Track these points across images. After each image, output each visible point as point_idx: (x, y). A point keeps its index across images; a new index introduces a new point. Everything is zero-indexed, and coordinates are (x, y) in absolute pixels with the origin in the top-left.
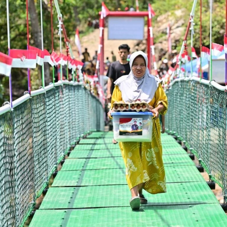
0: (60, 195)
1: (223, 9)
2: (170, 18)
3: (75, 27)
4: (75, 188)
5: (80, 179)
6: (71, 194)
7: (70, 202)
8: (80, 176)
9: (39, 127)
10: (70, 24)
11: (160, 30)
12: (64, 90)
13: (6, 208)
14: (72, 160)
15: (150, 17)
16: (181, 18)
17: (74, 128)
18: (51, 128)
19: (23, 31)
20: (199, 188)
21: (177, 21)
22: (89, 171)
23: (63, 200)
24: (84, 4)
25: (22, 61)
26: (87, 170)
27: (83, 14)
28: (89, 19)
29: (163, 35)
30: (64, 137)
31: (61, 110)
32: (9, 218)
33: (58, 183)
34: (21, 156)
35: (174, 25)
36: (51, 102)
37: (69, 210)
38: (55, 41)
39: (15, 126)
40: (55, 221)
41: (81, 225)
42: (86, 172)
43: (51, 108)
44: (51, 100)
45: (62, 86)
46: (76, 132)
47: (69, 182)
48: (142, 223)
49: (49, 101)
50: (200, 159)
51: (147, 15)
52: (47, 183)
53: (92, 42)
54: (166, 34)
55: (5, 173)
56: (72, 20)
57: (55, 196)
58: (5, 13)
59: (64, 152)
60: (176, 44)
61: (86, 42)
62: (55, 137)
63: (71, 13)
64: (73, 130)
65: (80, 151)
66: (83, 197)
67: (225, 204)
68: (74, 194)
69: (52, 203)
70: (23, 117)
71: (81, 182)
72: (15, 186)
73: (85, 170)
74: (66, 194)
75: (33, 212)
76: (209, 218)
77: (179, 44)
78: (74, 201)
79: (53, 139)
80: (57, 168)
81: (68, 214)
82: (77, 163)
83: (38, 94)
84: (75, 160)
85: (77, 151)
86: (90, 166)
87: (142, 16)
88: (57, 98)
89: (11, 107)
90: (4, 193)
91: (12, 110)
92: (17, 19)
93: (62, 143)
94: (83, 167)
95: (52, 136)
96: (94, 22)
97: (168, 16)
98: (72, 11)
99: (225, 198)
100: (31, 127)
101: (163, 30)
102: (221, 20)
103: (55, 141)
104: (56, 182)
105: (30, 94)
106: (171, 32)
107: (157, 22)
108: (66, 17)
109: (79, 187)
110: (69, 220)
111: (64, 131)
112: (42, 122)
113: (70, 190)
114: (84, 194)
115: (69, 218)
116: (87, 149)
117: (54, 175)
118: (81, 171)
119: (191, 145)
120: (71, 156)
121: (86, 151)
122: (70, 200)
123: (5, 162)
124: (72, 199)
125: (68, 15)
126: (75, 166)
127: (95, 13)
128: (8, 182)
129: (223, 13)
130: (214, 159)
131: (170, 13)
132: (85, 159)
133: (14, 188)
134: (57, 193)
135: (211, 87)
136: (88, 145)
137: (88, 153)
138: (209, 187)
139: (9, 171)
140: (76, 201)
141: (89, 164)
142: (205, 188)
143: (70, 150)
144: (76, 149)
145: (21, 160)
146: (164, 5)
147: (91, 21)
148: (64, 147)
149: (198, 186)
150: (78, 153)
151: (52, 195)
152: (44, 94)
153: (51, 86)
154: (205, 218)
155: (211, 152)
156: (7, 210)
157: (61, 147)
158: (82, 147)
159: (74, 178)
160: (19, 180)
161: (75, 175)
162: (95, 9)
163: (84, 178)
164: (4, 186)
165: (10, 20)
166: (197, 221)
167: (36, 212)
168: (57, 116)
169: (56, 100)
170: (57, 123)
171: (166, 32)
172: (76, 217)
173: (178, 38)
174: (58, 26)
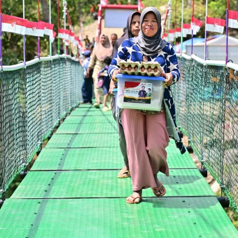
3: (78, 18)
4: (73, 135)
5: (78, 129)
6: (70, 139)
7: (69, 144)
8: (77, 127)
9: (46, 85)
10: (74, 15)
13: (19, 141)
14: (72, 117)
17: (74, 95)
18: (56, 89)
25: (33, 30)
26: (84, 123)
27: (85, 8)
30: (66, 99)
31: (64, 77)
32: (21, 149)
33: (60, 131)
34: (31, 104)
36: (56, 69)
37: (68, 149)
39: (28, 81)
40: (57, 156)
41: (77, 158)
42: (82, 125)
43: (56, 73)
44: (56, 67)
46: (76, 98)
47: (69, 131)
49: (54, 68)
51: (137, 9)
53: (92, 31)
55: (18, 114)
56: (76, 12)
58: (22, 4)
59: (66, 111)
61: (87, 30)
62: (59, 97)
63: (75, 6)
64: (74, 96)
68: (73, 139)
69: (55, 144)
70: (33, 75)
71: (79, 131)
72: (26, 126)
73: (82, 123)
74: (67, 138)
75: (40, 150)
78: (72, 143)
79: (57, 98)
80: (60, 122)
82: (76, 119)
83: (46, 60)
85: (77, 112)
88: (61, 67)
89: (24, 65)
90: (18, 129)
91: (25, 67)
92: (31, 9)
93: (65, 103)
94: (81, 121)
95: (57, 96)
98: (77, 5)
103: (58, 100)
105: (39, 58)
108: (71, 10)
109: (76, 134)
111: (66, 94)
112: (49, 82)
115: (67, 154)
118: (79, 124)
123: (19, 106)
124: (70, 142)
125: (73, 8)
126: (75, 121)
128: (21, 122)
133: (25, 128)
134: (59, 138)
137: (85, 113)
139: (22, 114)
141: (85, 120)
143: (71, 111)
145: (31, 108)
148: (66, 107)
152: (51, 61)
153: (57, 56)
156: (20, 143)
157: (64, 106)
159: (73, 129)
160: (30, 123)
163: (81, 129)
164: (18, 124)
165: (25, 9)
168: (61, 81)
169: (60, 68)
170: (61, 87)
174: (63, 11)
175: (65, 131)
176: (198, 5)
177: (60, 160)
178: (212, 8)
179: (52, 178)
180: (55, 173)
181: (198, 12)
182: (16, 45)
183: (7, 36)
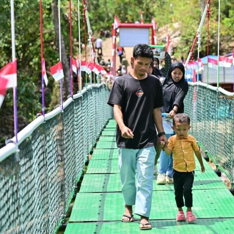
0: (94, 181)
1: (213, 22)
2: (169, 29)
4: (106, 175)
5: (109, 167)
6: (103, 180)
7: (104, 187)
8: (108, 164)
9: (78, 124)
11: (161, 39)
12: (92, 92)
13: (58, 192)
15: (154, 28)
16: (178, 29)
17: (98, 123)
18: (85, 124)
19: (47, 39)
20: (209, 176)
21: (174, 32)
22: (115, 160)
23: (98, 185)
24: (97, 18)
26: (113, 159)
27: (96, 25)
28: (102, 30)
29: (163, 43)
30: (93, 132)
31: (91, 109)
32: (60, 200)
33: (91, 170)
34: (67, 149)
35: (172, 35)
37: (104, 193)
38: (74, 47)
40: (94, 203)
41: (116, 206)
42: (112, 161)
43: (85, 108)
44: (85, 102)
45: (91, 89)
47: (100, 170)
48: (167, 205)
50: (206, 151)
51: (152, 27)
52: (83, 170)
54: (165, 42)
57: (91, 182)
59: (92, 143)
60: (174, 51)
65: (104, 143)
66: (114, 182)
67: (232, 189)
68: (106, 180)
69: (89, 187)
70: (68, 117)
71: (110, 170)
73: (112, 159)
74: (100, 179)
76: (221, 201)
77: (176, 51)
78: (106, 185)
79: (86, 134)
80: (88, 158)
81: (104, 197)
82: (103, 154)
84: (102, 150)
85: (102, 143)
86: (115, 155)
87: (148, 27)
88: (88, 100)
89: (62, 110)
93: (91, 136)
94: (110, 156)
95: (86, 131)
96: (106, 32)
97: (167, 27)
99: (233, 184)
100: (73, 125)
101: (163, 39)
102: (211, 31)
103: (87, 136)
104: (90, 169)
105: (72, 97)
106: (170, 40)
107: (158, 33)
109: (109, 174)
110: (106, 202)
111: (93, 126)
112: (80, 120)
113: (102, 177)
114: (114, 180)
115: (105, 200)
116: (110, 141)
117: (87, 164)
118: (109, 161)
119: (197, 139)
120: (97, 147)
121: (109, 142)
122: (104, 185)
123: (57, 155)
124: (105, 184)
126: (103, 156)
127: (106, 25)
129: (213, 25)
130: (221, 152)
131: (168, 25)
132: (110, 150)
134: (92, 179)
135: (219, 93)
136: (110, 137)
137: (111, 144)
138: (217, 175)
139: (60, 162)
140: (108, 186)
141: (114, 154)
142: (214, 175)
143: (96, 141)
144: (100, 140)
146: (163, 19)
147: (103, 32)
148: (92, 139)
149: (207, 174)
150: (103, 144)
151: (88, 180)
154: (217, 201)
155: (218, 146)
156: (59, 194)
158: (105, 139)
159: (104, 166)
161: (104, 163)
162: (105, 21)
163: (112, 167)
166: (212, 203)
167: (77, 195)
168: (89, 114)
170: (89, 120)
171: (165, 41)
172: (111, 200)
173: (175, 46)
174: (88, 40)
175: (96, 170)
176: (212, 21)
177: (99, 208)
178: (226, 25)
179: (94, 231)
180: (97, 225)
181: (212, 29)
182: (28, 64)
183: (19, 55)
